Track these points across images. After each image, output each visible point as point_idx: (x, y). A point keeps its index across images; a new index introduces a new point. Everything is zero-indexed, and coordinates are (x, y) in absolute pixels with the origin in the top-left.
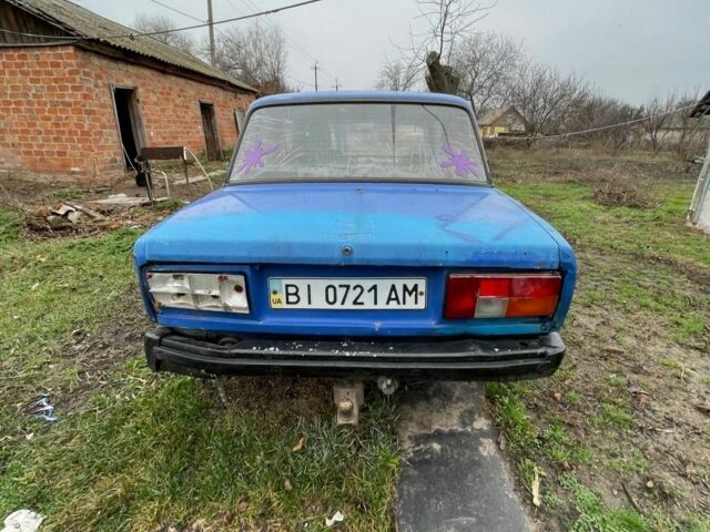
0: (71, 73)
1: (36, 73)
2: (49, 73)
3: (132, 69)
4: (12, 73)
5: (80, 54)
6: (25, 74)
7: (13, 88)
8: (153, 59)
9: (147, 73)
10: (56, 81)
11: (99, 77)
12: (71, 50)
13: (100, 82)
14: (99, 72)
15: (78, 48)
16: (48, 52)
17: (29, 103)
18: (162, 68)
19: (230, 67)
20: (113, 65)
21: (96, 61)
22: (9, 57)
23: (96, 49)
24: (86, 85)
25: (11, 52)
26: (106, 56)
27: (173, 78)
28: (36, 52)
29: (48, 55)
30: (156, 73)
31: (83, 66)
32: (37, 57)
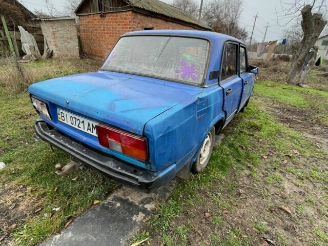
0: (129, 22)
1: (120, 22)
2: (123, 22)
3: (154, 20)
4: (113, 22)
5: (133, 14)
6: (116, 22)
7: (113, 28)
8: (162, 15)
9: (159, 21)
10: (125, 25)
11: (139, 23)
12: (131, 12)
13: (139, 25)
14: (139, 21)
15: (133, 12)
16: (124, 13)
17: (116, 34)
18: (166, 19)
19: (212, 18)
20: (146, 18)
21: (139, 17)
22: (113, 16)
23: (140, 12)
24: (134, 26)
25: (114, 14)
26: (143, 15)
27: (170, 23)
28: (121, 14)
29: (124, 15)
30: (163, 21)
31: (134, 19)
32: (121, 16)
